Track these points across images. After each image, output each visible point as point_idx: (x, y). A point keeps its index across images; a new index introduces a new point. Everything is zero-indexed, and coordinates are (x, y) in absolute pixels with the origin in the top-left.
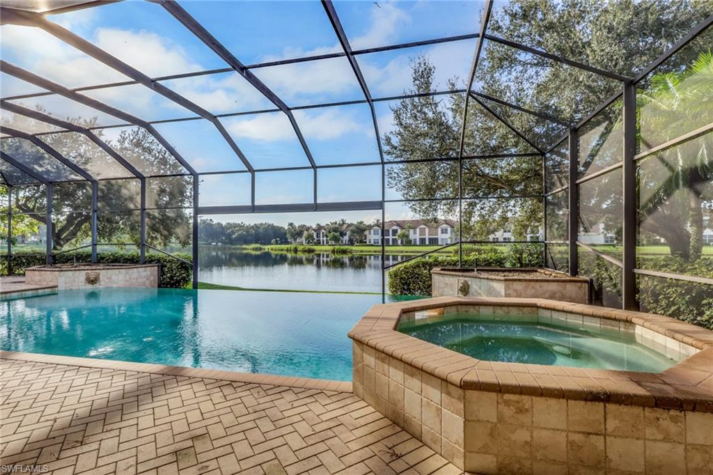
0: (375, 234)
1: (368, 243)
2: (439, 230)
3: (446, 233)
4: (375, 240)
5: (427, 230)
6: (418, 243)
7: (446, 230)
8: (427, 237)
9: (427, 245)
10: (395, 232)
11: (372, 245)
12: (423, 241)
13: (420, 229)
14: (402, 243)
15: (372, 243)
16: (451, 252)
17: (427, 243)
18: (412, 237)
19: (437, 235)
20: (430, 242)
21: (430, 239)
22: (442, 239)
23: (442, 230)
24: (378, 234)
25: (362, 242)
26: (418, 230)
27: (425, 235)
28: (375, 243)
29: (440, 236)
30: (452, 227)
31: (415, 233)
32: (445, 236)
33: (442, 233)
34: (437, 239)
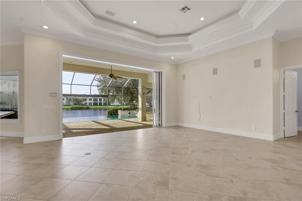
16: (69, 109)
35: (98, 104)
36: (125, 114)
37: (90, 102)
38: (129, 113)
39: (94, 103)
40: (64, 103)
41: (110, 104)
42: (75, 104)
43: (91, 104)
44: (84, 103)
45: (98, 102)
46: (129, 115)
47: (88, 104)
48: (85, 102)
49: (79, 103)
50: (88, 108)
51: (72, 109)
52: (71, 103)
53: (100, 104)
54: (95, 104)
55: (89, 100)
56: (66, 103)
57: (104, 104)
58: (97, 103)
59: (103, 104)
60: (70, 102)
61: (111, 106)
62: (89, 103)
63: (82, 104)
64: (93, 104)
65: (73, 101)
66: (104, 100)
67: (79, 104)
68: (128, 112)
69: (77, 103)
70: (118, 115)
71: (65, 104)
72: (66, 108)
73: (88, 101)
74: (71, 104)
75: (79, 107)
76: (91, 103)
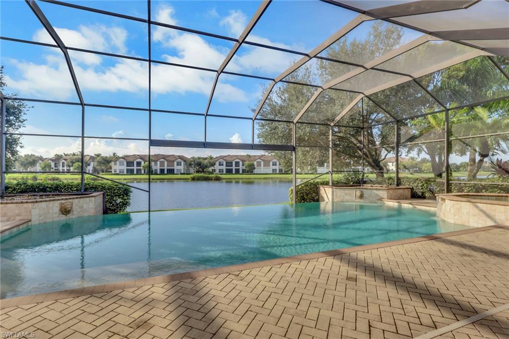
0: (120, 165)
1: (113, 172)
2: (175, 163)
3: (181, 165)
4: (120, 170)
5: (166, 163)
6: (158, 173)
7: (181, 163)
8: (166, 168)
9: (166, 174)
10: (139, 164)
11: (118, 174)
12: (162, 171)
13: (160, 162)
14: (145, 173)
15: (118, 172)
16: (189, 179)
17: (166, 172)
18: (154, 167)
19: (174, 166)
20: (167, 172)
21: (168, 170)
22: (177, 170)
23: (177, 163)
24: (123, 165)
25: (108, 171)
26: (158, 163)
27: (164, 166)
28: (120, 172)
29: (176, 167)
30: (185, 161)
31: (156, 165)
32: (179, 167)
33: (178, 165)
34: (174, 169)
35: (234, 172)
37: (221, 167)
39: (226, 169)
40: (181, 170)
41: (252, 172)
42: (198, 172)
43: (223, 172)
44: (210, 169)
45: (234, 168)
47: (217, 171)
48: (213, 168)
49: (203, 170)
50: (218, 179)
51: (193, 179)
52: (192, 170)
53: (237, 172)
54: (229, 171)
55: (220, 165)
56: (184, 169)
57: (243, 172)
58: (232, 169)
59: (241, 172)
60: (190, 168)
61: (254, 174)
62: (220, 170)
63: (208, 172)
64: (225, 172)
65: (195, 167)
66: (243, 165)
67: (204, 172)
69: (200, 169)
71: (182, 172)
72: (185, 178)
73: (217, 167)
74: (191, 172)
75: (203, 177)
76: (222, 170)
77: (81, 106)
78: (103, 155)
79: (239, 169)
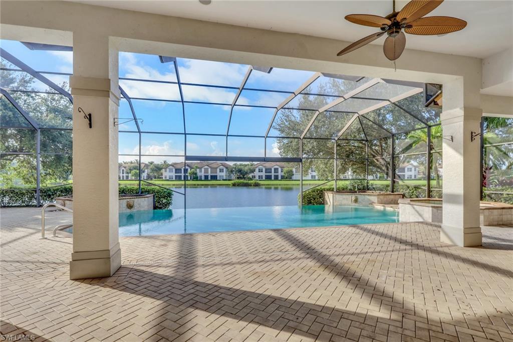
0: (170, 172)
1: (164, 179)
2: (218, 170)
3: (223, 172)
4: (170, 176)
5: (209, 169)
6: (203, 179)
7: (223, 170)
8: (209, 174)
9: (210, 181)
10: (186, 171)
11: (168, 180)
12: (206, 178)
13: (205, 168)
14: (191, 179)
15: (168, 178)
16: (230, 185)
17: (209, 179)
18: (199, 174)
19: (217, 173)
20: (211, 178)
21: (211, 176)
22: (220, 176)
23: (220, 170)
24: (172, 172)
25: (159, 178)
26: (203, 170)
27: (208, 173)
28: (170, 178)
29: (219, 174)
30: (227, 168)
31: (201, 171)
32: (222, 174)
33: (220, 172)
34: (216, 176)
35: (273, 178)
36: (344, 202)
37: (261, 174)
38: (356, 201)
39: (266, 175)
40: (223, 176)
41: (291, 178)
42: (238, 178)
43: (262, 178)
44: (250, 175)
45: (273, 174)
46: (354, 204)
47: (257, 178)
48: (252, 174)
49: (244, 176)
50: (257, 185)
51: (234, 185)
52: (233, 176)
53: (276, 178)
54: (268, 178)
55: (259, 171)
56: (226, 175)
57: (282, 178)
58: (271, 176)
59: (280, 178)
60: (232, 175)
61: (293, 180)
62: (259, 176)
63: (248, 178)
64: (264, 178)
65: (236, 174)
66: (282, 172)
67: (244, 178)
68: (354, 198)
69: (242, 176)
70: (323, 203)
71: (225, 178)
72: (226, 184)
73: (257, 174)
74: (232, 178)
75: (243, 183)
76: (262, 176)
77: (138, 133)
78: (155, 163)
79: (278, 176)
